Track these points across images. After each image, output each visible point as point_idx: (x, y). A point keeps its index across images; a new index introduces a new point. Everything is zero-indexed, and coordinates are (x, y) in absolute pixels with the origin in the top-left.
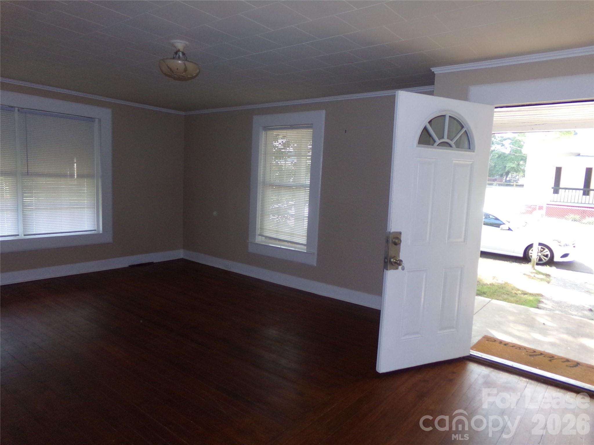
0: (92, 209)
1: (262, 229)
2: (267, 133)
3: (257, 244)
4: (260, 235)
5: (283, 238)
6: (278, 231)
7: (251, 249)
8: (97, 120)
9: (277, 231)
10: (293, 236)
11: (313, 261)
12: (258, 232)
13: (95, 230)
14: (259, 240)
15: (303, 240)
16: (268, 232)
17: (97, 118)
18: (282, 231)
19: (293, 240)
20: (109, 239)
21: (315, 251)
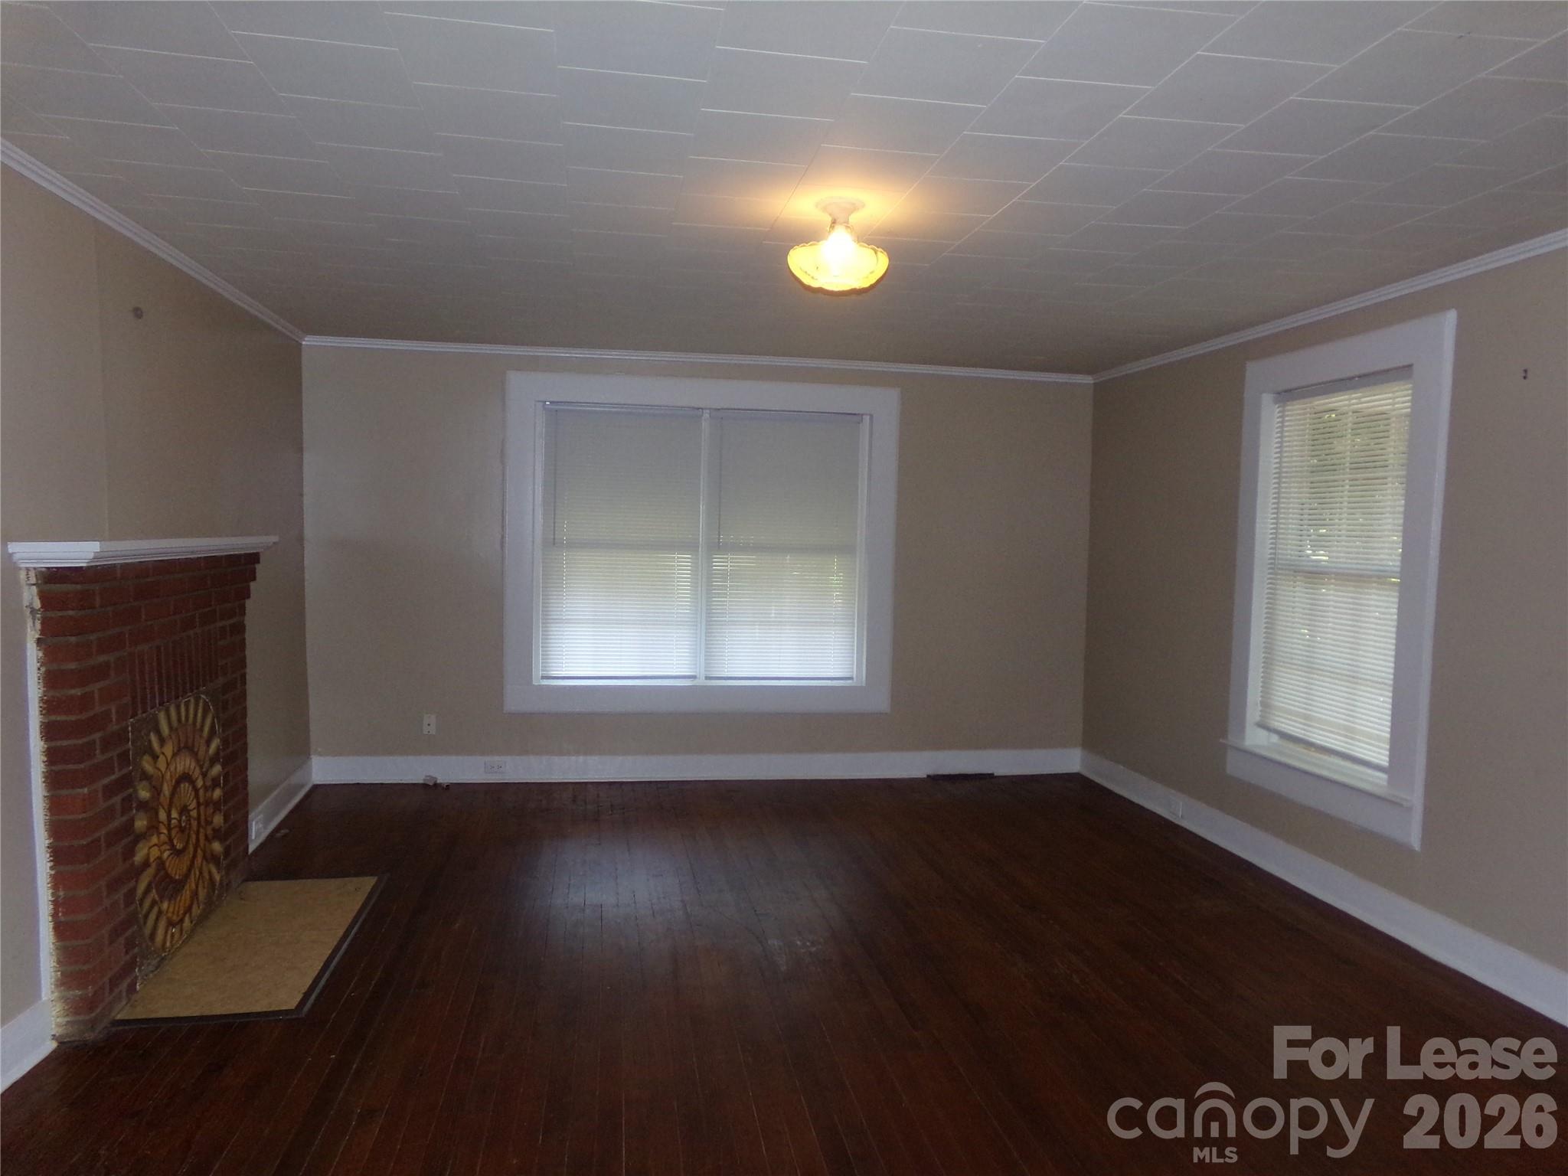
0: (844, 628)
1: (1266, 705)
3: (1251, 753)
4: (1257, 724)
5: (1320, 740)
6: (1310, 715)
7: (1233, 767)
8: (867, 419)
9: (1307, 717)
10: (1352, 738)
12: (1253, 714)
13: (851, 678)
14: (1255, 739)
15: (1379, 752)
17: (866, 414)
18: (1320, 719)
19: (1353, 751)
20: (880, 702)
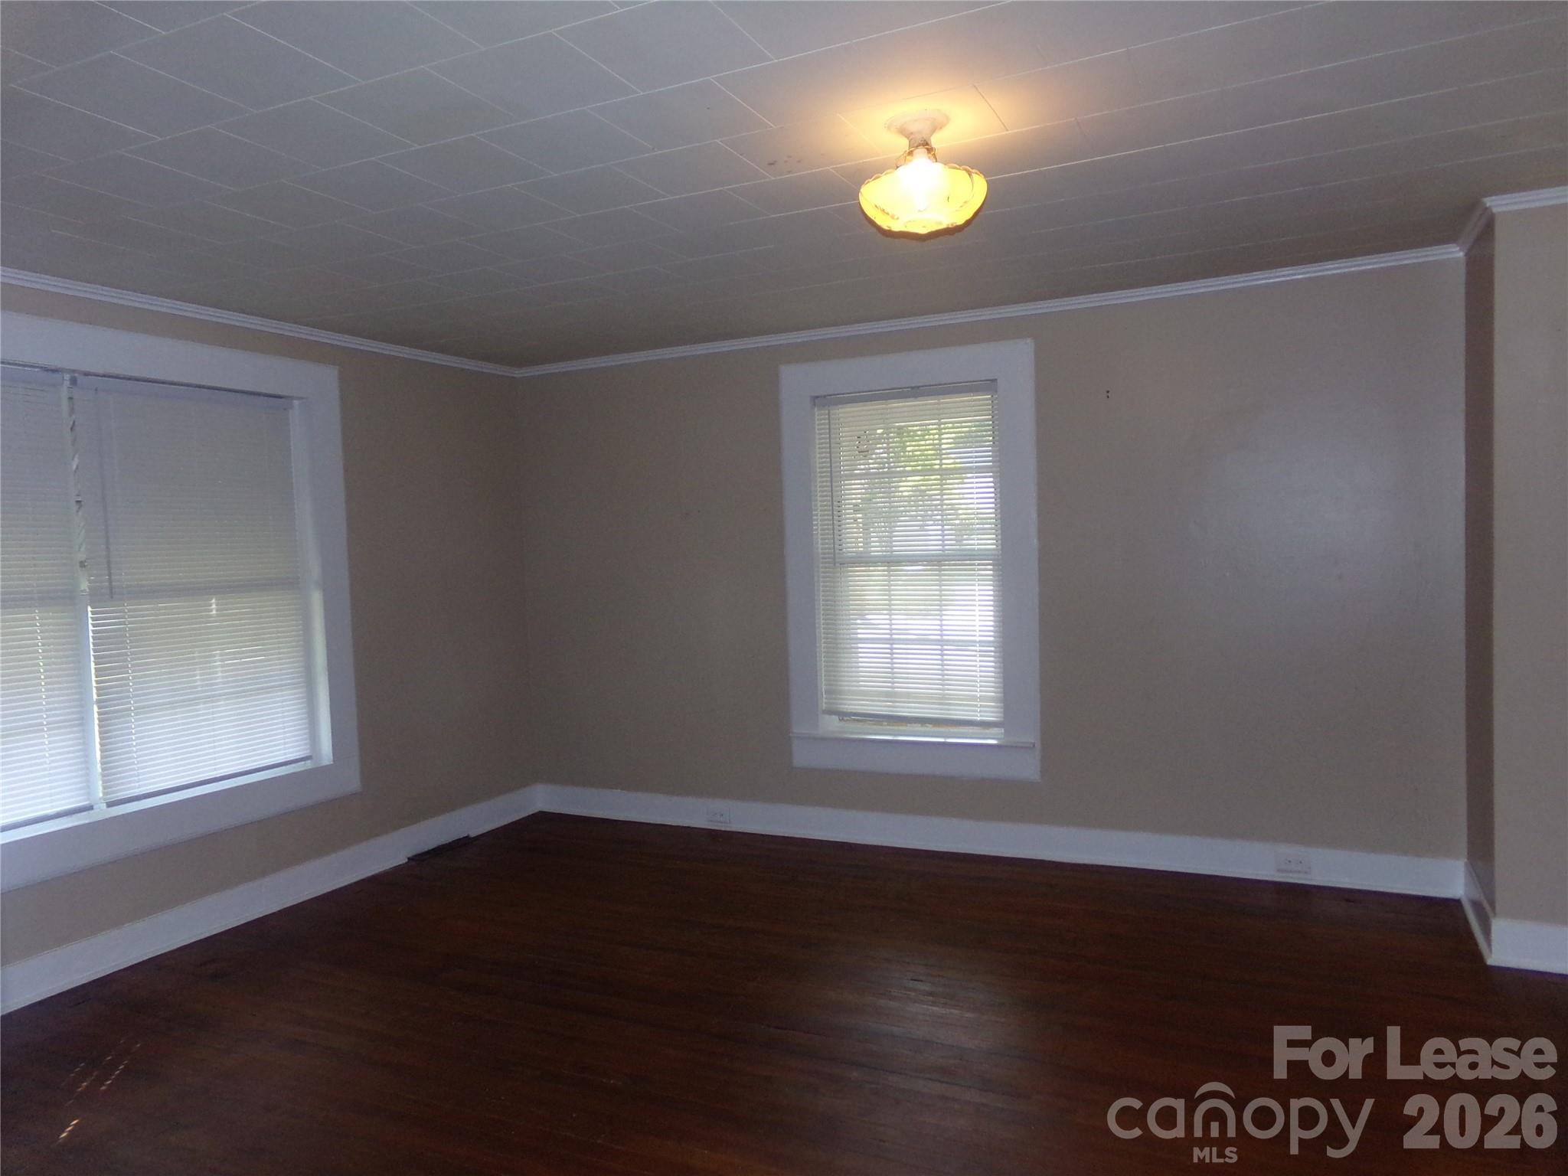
2: (831, 412)
3: (823, 739)
4: (830, 712)
5: (911, 713)
6: (893, 692)
7: (803, 757)
8: (299, 402)
9: (889, 694)
11: (1028, 769)
12: (824, 704)
13: (309, 758)
14: (831, 725)
15: (987, 711)
16: (851, 700)
17: (297, 399)
18: (906, 693)
19: (949, 714)
20: (351, 781)
21: (1031, 736)
